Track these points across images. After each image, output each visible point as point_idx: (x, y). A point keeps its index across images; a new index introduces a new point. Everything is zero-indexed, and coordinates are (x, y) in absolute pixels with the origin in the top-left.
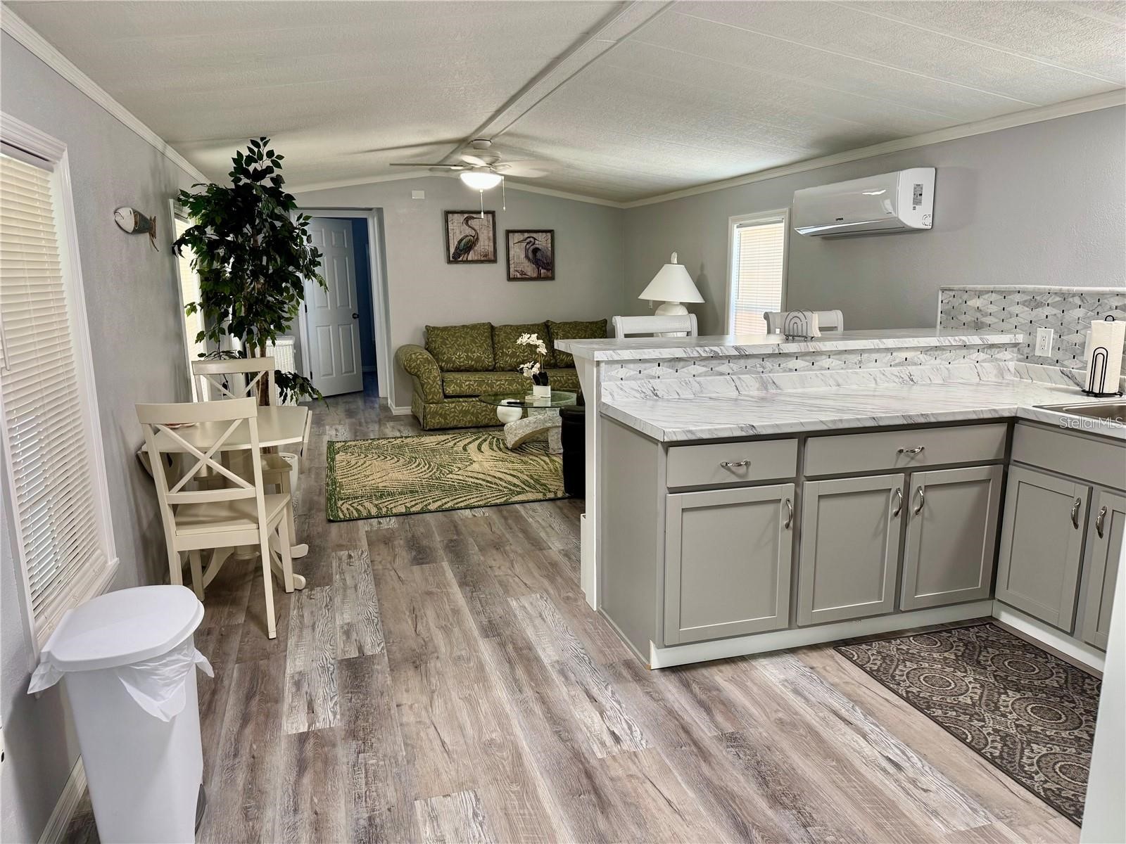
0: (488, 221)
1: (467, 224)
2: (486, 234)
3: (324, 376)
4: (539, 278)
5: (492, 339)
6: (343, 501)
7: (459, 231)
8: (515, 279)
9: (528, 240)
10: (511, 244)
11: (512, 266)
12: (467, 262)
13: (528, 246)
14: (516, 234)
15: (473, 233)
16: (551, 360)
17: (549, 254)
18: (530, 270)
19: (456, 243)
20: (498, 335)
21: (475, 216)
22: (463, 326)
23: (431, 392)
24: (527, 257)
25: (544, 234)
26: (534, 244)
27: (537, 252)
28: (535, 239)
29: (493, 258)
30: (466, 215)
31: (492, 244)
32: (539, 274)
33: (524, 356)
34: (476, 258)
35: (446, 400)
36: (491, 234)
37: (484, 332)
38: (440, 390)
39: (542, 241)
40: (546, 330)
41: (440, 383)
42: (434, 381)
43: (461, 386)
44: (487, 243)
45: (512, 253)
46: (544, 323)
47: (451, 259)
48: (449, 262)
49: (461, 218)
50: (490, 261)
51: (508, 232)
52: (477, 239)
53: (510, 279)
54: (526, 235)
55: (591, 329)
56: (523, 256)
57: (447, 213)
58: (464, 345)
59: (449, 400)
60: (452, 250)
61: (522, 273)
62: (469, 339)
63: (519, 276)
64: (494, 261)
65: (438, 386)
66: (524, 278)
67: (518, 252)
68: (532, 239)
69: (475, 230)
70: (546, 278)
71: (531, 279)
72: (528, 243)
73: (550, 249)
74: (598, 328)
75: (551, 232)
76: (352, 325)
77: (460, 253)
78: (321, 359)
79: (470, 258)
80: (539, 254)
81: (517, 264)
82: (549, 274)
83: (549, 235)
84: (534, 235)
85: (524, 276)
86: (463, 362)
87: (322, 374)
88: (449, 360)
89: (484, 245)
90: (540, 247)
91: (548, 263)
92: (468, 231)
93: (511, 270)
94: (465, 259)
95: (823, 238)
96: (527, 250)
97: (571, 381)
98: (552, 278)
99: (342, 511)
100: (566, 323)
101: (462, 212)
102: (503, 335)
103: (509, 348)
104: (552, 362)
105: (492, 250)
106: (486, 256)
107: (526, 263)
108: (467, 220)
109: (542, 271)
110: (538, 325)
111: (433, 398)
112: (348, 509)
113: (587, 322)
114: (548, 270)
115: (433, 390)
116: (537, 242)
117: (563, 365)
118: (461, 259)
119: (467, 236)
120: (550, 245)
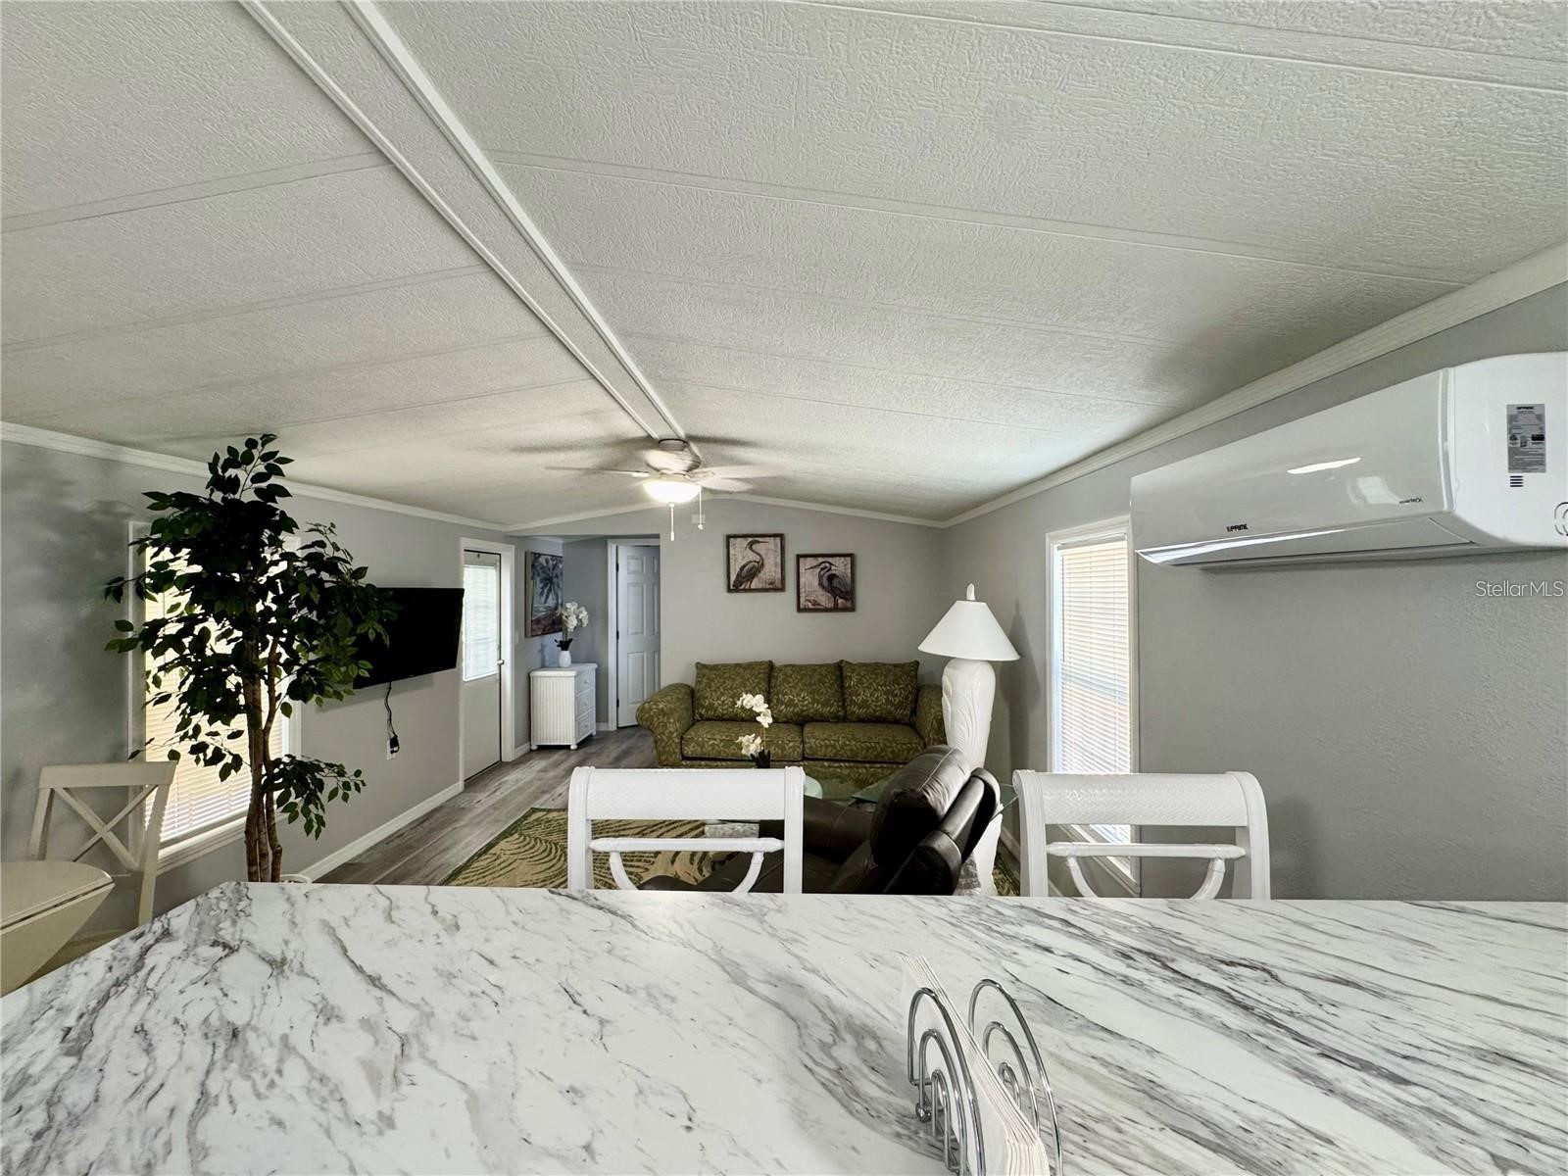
0: (776, 545)
1: (751, 548)
2: (772, 559)
3: (633, 703)
4: (836, 609)
5: (769, 682)
7: (741, 556)
8: (806, 610)
9: (823, 566)
10: (802, 570)
11: (803, 596)
12: (750, 590)
13: (822, 573)
14: (808, 559)
15: (758, 558)
16: (838, 711)
17: (849, 581)
18: (825, 599)
19: (738, 570)
20: (777, 678)
21: (760, 539)
22: (737, 665)
23: (665, 752)
24: (821, 584)
25: (843, 559)
26: (830, 569)
27: (832, 579)
28: (831, 564)
29: (780, 586)
30: (750, 539)
31: (780, 571)
32: (836, 604)
33: (803, 706)
34: (760, 586)
35: (684, 763)
36: (779, 560)
37: (759, 673)
38: (677, 750)
39: (840, 567)
40: (838, 673)
41: (677, 740)
42: (669, 738)
43: (703, 747)
44: (773, 569)
45: (802, 580)
46: (838, 663)
47: (732, 587)
48: (729, 590)
49: (745, 542)
50: (776, 590)
51: (799, 557)
52: (763, 564)
53: (799, 610)
54: (821, 560)
55: (895, 674)
56: (816, 583)
57: (729, 537)
58: (731, 689)
59: (688, 762)
60: (733, 578)
61: (815, 603)
62: (739, 680)
63: (811, 606)
64: (782, 589)
65: (673, 745)
66: (817, 608)
67: (810, 579)
68: (827, 565)
69: (760, 555)
70: (845, 609)
71: (826, 610)
72: (822, 569)
73: (849, 575)
74: (905, 672)
75: (851, 555)
76: (645, 654)
77: (741, 582)
78: (630, 683)
79: (753, 586)
80: (835, 582)
81: (809, 593)
82: (849, 604)
83: (849, 559)
84: (830, 560)
85: (817, 607)
86: (727, 709)
87: (631, 701)
88: (711, 707)
89: (770, 571)
90: (837, 573)
91: (847, 592)
92: (752, 556)
93: (802, 599)
94: (747, 587)
95: (1203, 569)
96: (821, 577)
97: (849, 747)
98: (852, 609)
100: (864, 665)
101: (745, 536)
102: (781, 677)
103: (786, 694)
104: (840, 713)
105: (780, 576)
106: (771, 584)
107: (820, 591)
108: (751, 545)
109: (840, 601)
110: (828, 666)
111: (667, 759)
113: (890, 665)
114: (847, 600)
115: (667, 749)
116: (833, 568)
117: (854, 718)
118: (742, 587)
119: (750, 562)
120: (849, 571)
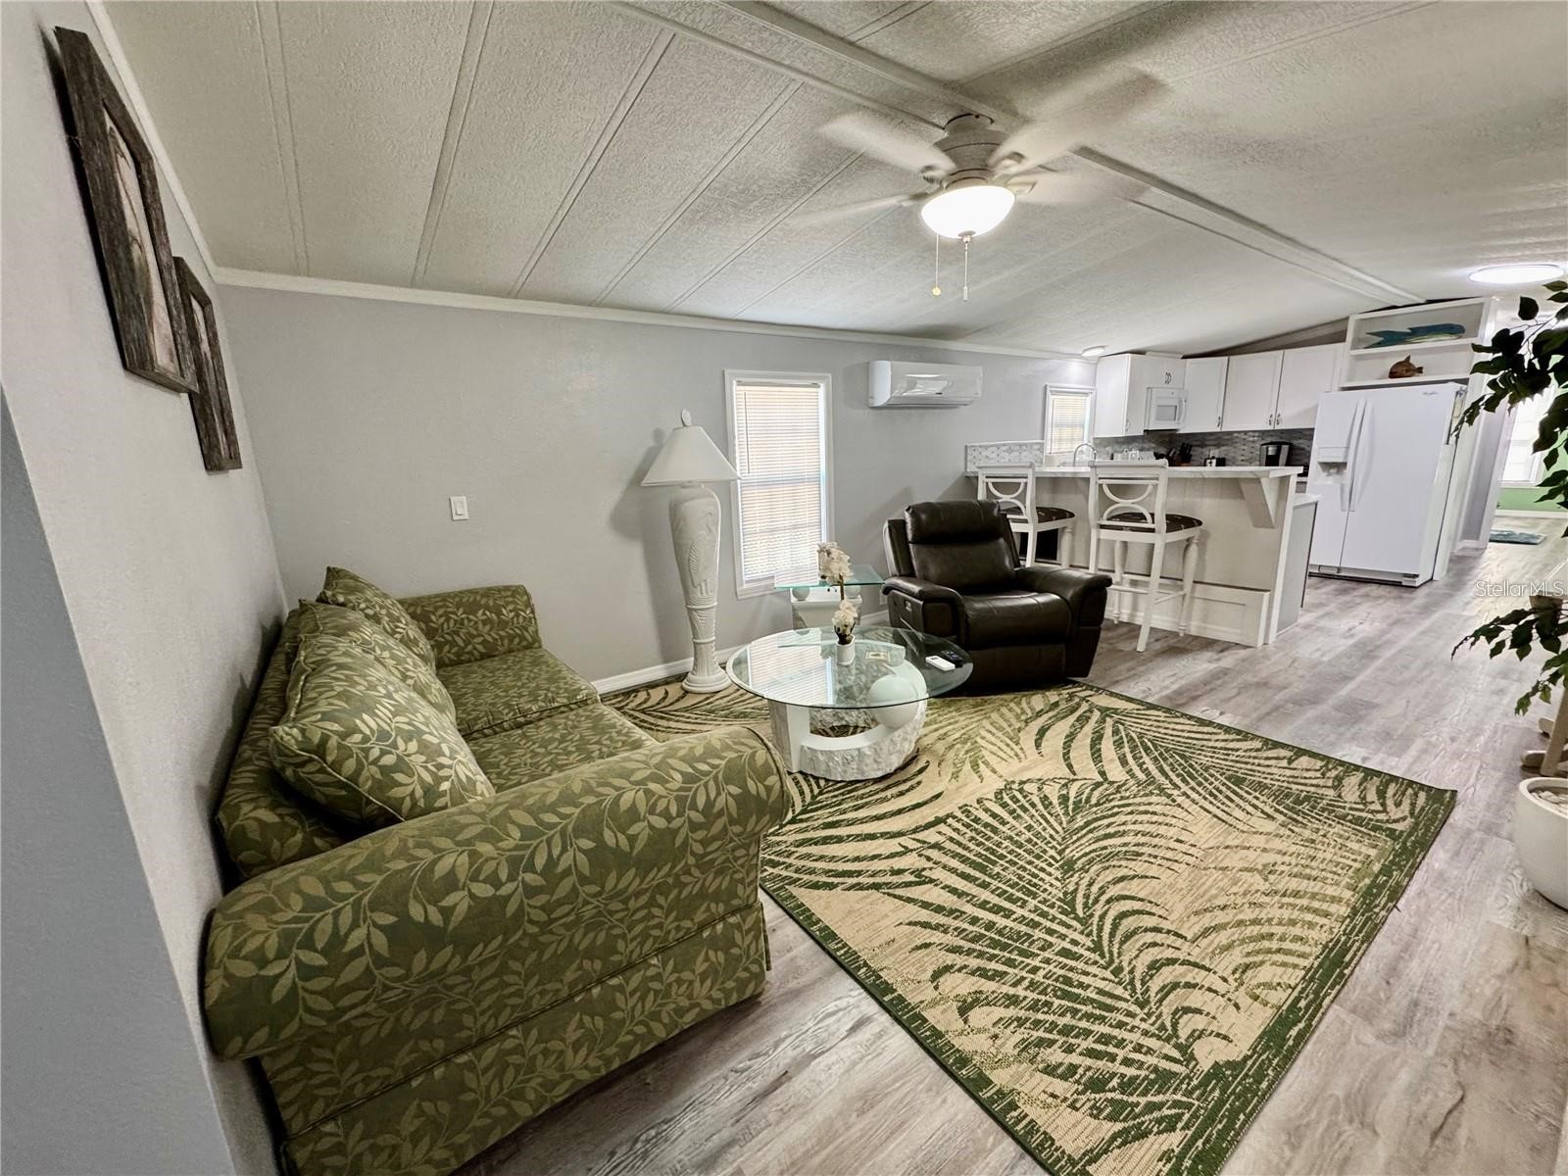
6: (1393, 826)
99: (1413, 805)
112: (1398, 804)
